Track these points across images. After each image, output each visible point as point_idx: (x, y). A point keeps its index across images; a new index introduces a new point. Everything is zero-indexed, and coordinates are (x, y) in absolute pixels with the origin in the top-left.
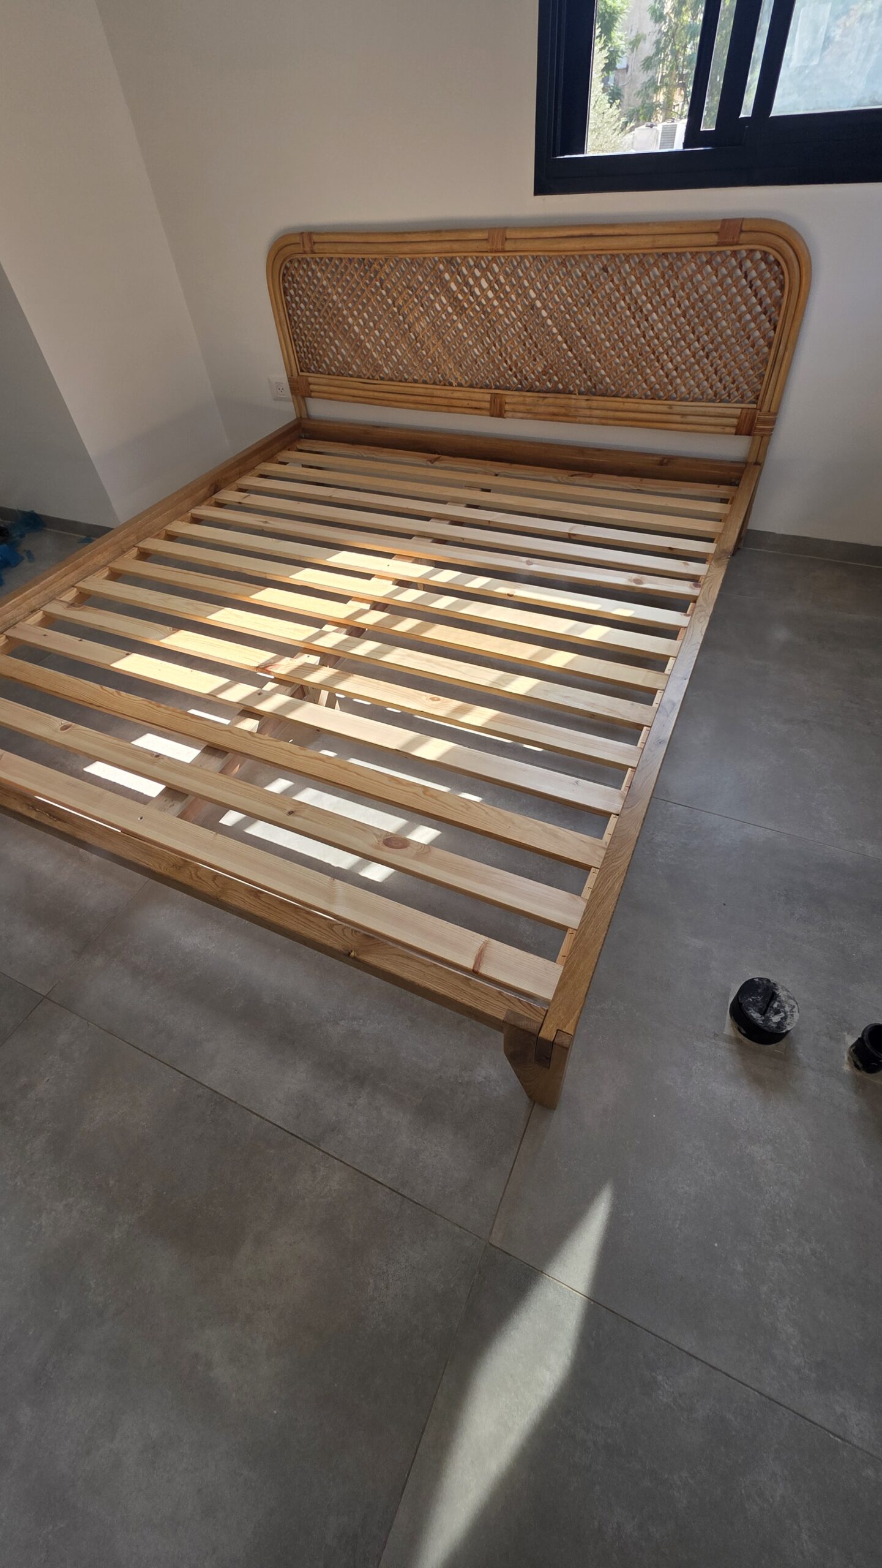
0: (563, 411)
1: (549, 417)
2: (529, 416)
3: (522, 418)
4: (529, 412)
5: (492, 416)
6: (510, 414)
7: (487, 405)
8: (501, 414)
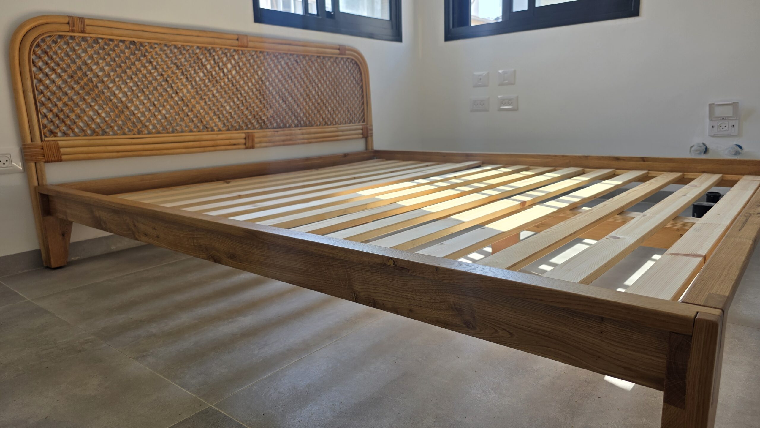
0: (288, 137)
1: (282, 143)
2: (270, 144)
3: (266, 147)
4: (270, 142)
5: (247, 148)
6: (258, 145)
7: (243, 141)
8: (253, 147)
